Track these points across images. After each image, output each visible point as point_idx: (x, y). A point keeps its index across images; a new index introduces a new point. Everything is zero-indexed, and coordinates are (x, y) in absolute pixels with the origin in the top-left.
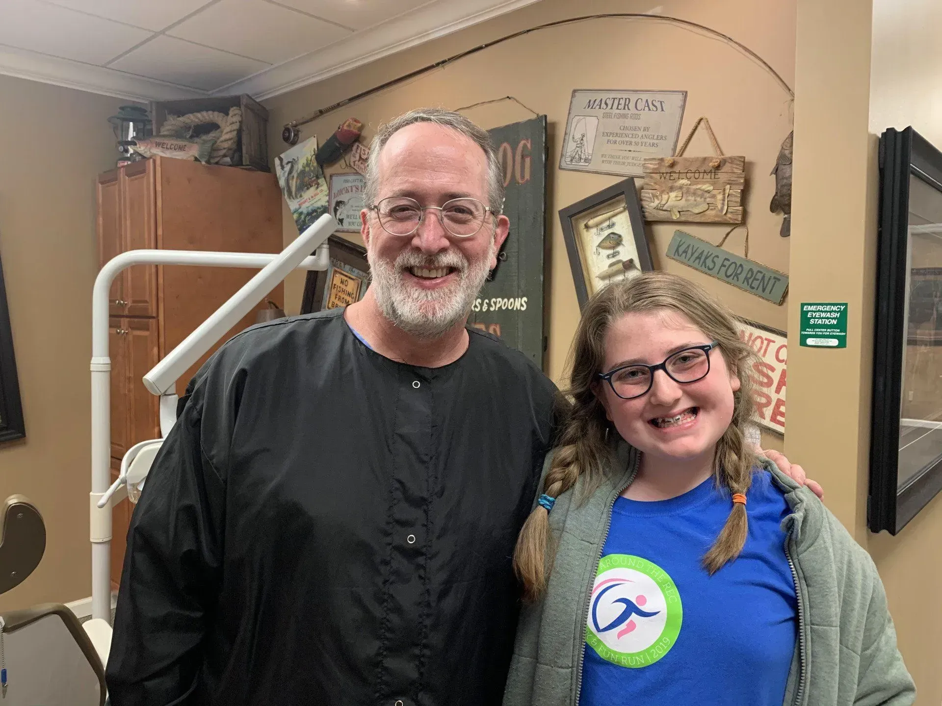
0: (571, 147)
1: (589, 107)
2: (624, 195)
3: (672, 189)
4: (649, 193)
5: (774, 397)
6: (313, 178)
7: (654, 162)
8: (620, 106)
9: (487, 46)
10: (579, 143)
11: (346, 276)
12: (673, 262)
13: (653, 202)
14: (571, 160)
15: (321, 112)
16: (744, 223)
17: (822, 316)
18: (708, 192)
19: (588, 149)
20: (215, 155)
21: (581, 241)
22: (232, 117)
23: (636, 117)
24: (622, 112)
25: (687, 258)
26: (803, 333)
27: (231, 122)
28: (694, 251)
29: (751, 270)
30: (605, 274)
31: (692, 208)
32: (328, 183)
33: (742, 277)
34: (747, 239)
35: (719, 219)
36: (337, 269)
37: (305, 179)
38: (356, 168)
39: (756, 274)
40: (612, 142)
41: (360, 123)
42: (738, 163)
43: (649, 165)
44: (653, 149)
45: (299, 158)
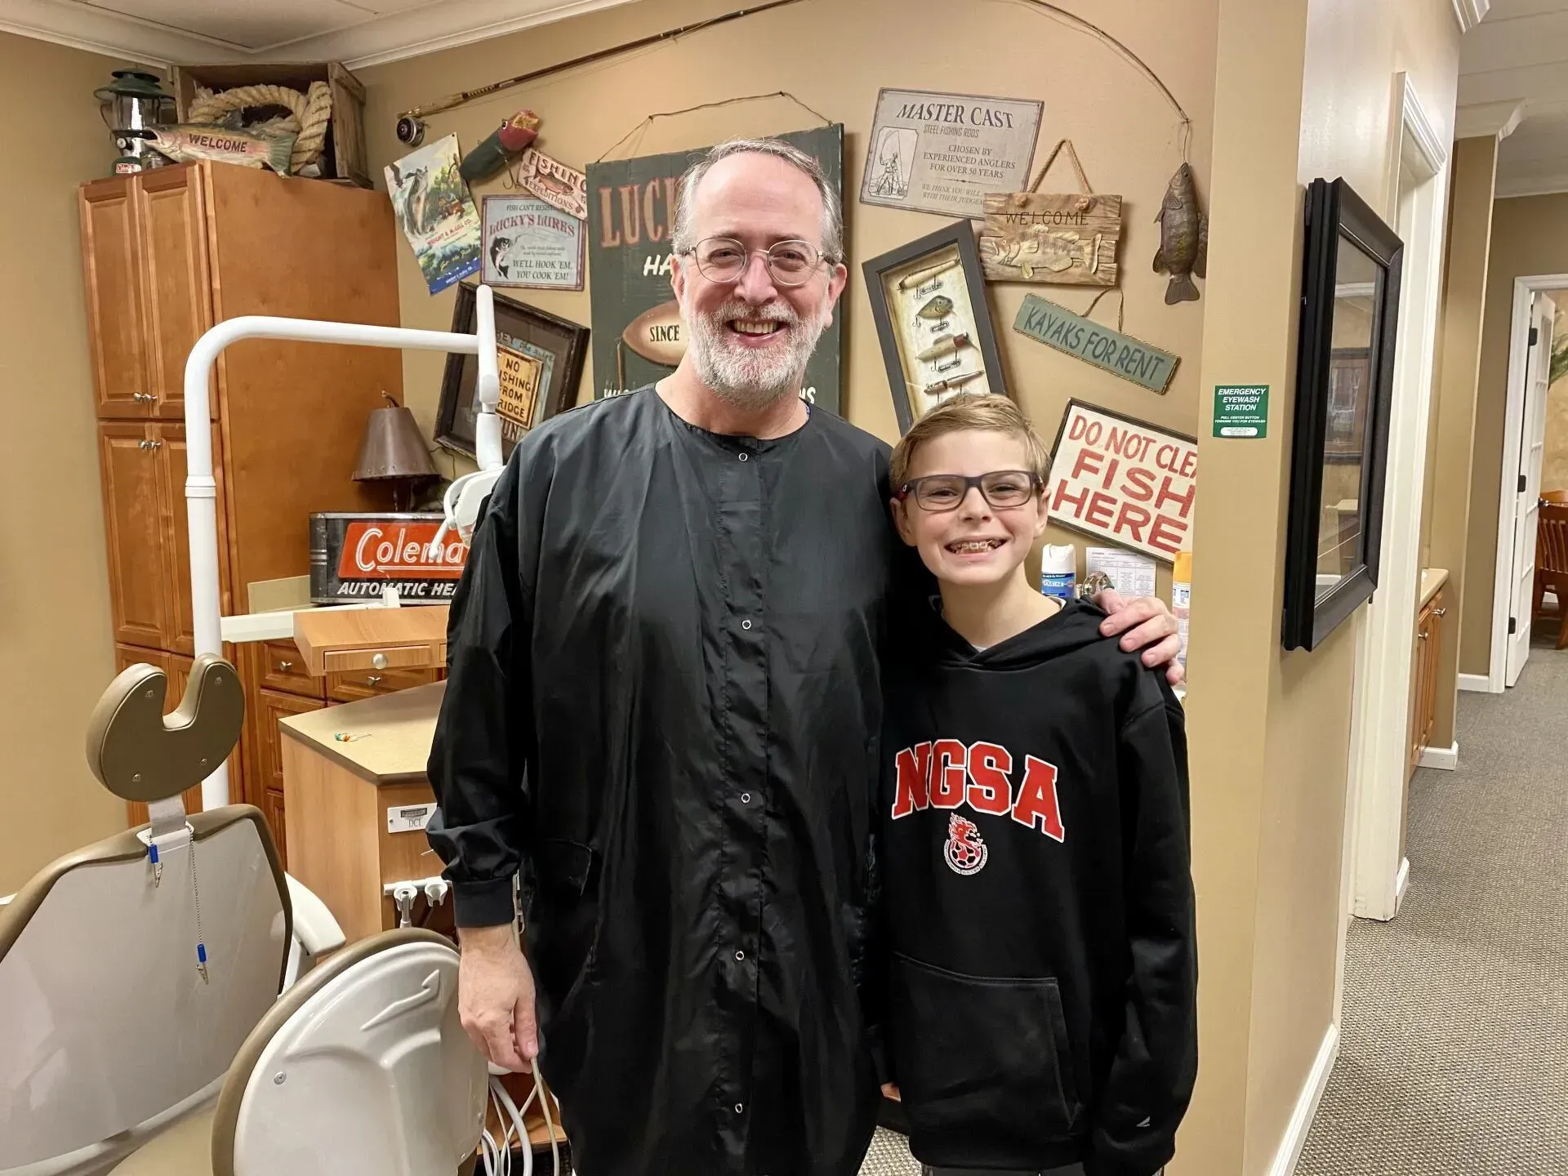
0: (878, 172)
1: (904, 114)
2: (956, 244)
3: (1024, 237)
5: (1154, 513)
6: (454, 200)
7: (999, 199)
8: (949, 116)
9: (746, 13)
10: (888, 166)
11: (517, 356)
12: (1022, 336)
13: (998, 255)
14: (878, 191)
15: (466, 97)
16: (1118, 286)
17: (1239, 401)
18: (1073, 242)
19: (903, 176)
20: (297, 161)
21: (894, 306)
22: (318, 98)
23: (970, 133)
24: (952, 125)
25: (1043, 332)
26: (1217, 422)
27: (318, 107)
28: (1051, 322)
29: (1126, 348)
30: (927, 354)
31: (1051, 263)
32: (480, 212)
33: (1115, 357)
34: (1122, 306)
35: (1087, 280)
36: (500, 345)
37: (440, 202)
38: (531, 190)
39: (1134, 353)
40: (937, 167)
41: (536, 118)
42: (1114, 204)
43: (992, 203)
44: (996, 181)
45: (428, 169)
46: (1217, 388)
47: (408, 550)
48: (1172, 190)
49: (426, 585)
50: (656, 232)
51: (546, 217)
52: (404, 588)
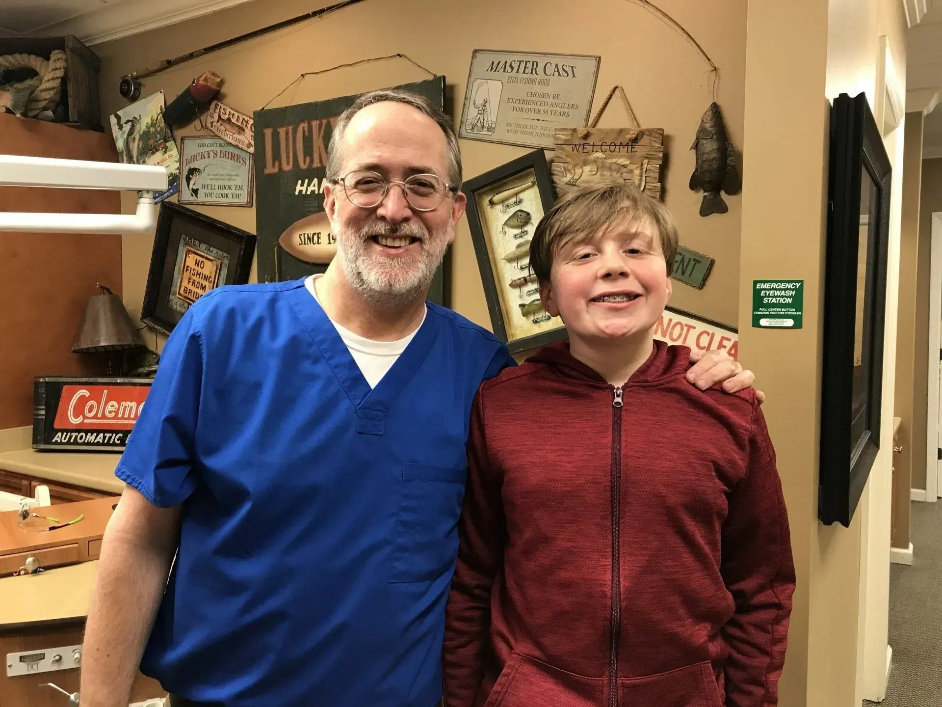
0: (472, 114)
1: (492, 69)
2: (533, 168)
3: (585, 163)
4: (560, 167)
6: (159, 140)
7: (565, 133)
8: (526, 69)
10: (480, 109)
11: (202, 256)
13: (566, 177)
14: (473, 129)
15: (170, 64)
17: (776, 295)
18: (625, 166)
19: (492, 116)
20: (33, 107)
21: (485, 218)
22: (55, 61)
23: (545, 83)
24: (529, 76)
26: (756, 313)
27: (54, 68)
30: (511, 256)
32: (179, 148)
36: (189, 248)
37: (149, 142)
38: (213, 130)
40: (518, 109)
41: (219, 78)
42: (657, 135)
43: (561, 136)
44: (564, 119)
45: (141, 116)
46: (755, 283)
47: (109, 408)
48: (704, 124)
49: (121, 435)
50: (305, 162)
51: (226, 152)
52: (104, 437)
